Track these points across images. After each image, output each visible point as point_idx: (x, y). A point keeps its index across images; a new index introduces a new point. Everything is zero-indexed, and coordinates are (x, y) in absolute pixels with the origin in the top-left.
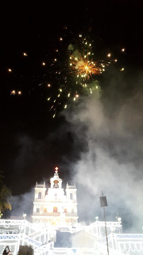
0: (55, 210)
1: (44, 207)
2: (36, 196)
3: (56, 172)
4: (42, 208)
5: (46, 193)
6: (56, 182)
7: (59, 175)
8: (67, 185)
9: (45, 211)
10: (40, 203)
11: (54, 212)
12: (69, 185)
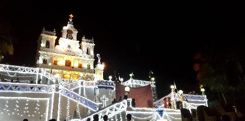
0: (68, 64)
1: (54, 59)
2: (43, 45)
3: (71, 20)
4: (51, 59)
5: (57, 43)
6: (69, 32)
7: (73, 24)
8: (84, 38)
9: (55, 63)
10: (49, 53)
11: (66, 65)
12: (86, 38)
